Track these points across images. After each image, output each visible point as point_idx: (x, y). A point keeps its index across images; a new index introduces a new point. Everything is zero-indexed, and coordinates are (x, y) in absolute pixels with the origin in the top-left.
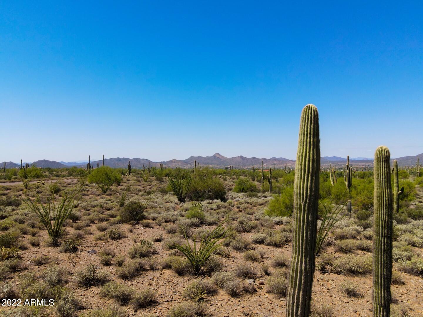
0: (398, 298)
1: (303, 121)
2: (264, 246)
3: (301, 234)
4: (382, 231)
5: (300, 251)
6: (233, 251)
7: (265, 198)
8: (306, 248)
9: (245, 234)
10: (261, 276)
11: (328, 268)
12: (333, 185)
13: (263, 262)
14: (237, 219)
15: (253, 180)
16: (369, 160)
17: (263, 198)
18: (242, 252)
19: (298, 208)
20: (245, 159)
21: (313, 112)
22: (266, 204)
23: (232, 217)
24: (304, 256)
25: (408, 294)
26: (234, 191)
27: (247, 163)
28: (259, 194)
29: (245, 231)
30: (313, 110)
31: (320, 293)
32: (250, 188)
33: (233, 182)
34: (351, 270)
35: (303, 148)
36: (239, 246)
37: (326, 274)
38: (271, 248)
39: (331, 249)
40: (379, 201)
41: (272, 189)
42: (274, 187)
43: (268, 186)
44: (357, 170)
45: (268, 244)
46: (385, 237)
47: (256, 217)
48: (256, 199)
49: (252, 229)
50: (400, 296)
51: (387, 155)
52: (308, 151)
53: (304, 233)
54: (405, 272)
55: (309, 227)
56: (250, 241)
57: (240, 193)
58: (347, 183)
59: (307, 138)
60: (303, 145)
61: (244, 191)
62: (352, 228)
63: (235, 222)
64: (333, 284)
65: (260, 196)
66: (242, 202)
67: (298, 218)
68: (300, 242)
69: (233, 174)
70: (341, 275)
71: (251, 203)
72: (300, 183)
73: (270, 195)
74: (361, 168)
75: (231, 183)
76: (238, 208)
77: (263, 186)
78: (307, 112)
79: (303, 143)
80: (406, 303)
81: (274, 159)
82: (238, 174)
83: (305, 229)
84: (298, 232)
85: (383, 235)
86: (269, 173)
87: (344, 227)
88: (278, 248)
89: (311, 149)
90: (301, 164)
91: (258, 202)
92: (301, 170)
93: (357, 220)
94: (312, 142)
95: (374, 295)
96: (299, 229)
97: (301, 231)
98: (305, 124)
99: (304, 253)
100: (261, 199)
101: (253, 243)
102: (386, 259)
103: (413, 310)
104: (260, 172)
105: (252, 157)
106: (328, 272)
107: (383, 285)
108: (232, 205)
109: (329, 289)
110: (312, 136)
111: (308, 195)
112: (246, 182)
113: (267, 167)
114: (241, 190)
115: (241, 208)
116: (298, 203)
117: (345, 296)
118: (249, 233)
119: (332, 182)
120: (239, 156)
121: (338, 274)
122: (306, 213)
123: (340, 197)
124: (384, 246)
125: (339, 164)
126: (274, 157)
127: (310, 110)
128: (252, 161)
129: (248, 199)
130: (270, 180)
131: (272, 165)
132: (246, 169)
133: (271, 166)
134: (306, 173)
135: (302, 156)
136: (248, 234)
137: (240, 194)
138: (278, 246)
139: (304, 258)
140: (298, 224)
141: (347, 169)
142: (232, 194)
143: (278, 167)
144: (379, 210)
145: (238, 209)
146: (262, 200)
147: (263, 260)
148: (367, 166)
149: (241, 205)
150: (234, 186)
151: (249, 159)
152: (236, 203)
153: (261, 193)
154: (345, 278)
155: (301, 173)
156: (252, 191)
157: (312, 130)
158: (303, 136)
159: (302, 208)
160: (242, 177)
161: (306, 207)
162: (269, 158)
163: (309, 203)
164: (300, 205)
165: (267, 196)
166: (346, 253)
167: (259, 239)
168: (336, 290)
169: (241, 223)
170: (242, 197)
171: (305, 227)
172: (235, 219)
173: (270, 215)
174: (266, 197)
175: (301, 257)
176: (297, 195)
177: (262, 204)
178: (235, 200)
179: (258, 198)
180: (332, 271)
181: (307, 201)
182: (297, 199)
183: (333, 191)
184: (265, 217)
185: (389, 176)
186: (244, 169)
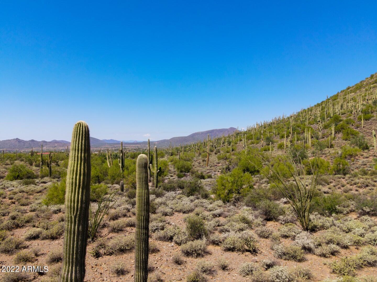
0: (154, 266)
1: (74, 137)
2: (39, 240)
3: (71, 246)
4: (142, 224)
5: (71, 261)
6: (2, 255)
7: (43, 184)
8: (76, 258)
9: (18, 230)
10: (33, 278)
11: (102, 251)
12: (109, 167)
13: (37, 260)
14: (9, 213)
15: (30, 165)
16: (138, 142)
17: (42, 184)
18: (12, 254)
19: (69, 221)
20: (21, 142)
21: (84, 129)
22: (45, 191)
23: (2, 212)
24: (74, 266)
25: (161, 259)
26: (6, 179)
27: (24, 145)
28: (37, 180)
29: (18, 226)
30: (84, 127)
31: (94, 279)
32: (26, 174)
33: (6, 169)
34: (121, 249)
35: (74, 163)
36: (9, 248)
37: (100, 258)
38: (47, 242)
39: (105, 231)
40: (140, 200)
41: (51, 174)
42: (54, 172)
43: (47, 171)
44: (129, 151)
45: (44, 238)
46: (143, 228)
47: (31, 208)
48: (33, 187)
49: (26, 223)
50: (156, 263)
51: (146, 162)
52: (79, 165)
53: (75, 244)
54: (160, 240)
55: (80, 238)
56: (23, 238)
57: (14, 181)
58: (120, 165)
59: (78, 154)
60: (75, 160)
61: (19, 178)
62: (123, 207)
63: (6, 218)
64: (105, 267)
65: (38, 183)
66: (16, 192)
67: (69, 231)
68: (71, 253)
69: (6, 159)
70: (112, 256)
71: (27, 192)
72: (71, 197)
73: (49, 180)
74: (132, 149)
75: (4, 170)
76: (11, 199)
77: (42, 171)
78: (79, 128)
79: (75, 158)
80: (160, 269)
81: (55, 142)
82: (12, 159)
83: (75, 240)
84: (68, 244)
85: (143, 227)
86: (49, 158)
87: (117, 207)
88: (54, 240)
89: (82, 164)
90: (73, 179)
91: (35, 190)
92: (72, 184)
93: (127, 198)
94: (83, 158)
95: (136, 277)
96: (70, 241)
97: (72, 242)
98: (76, 139)
99: (74, 263)
100: (38, 185)
101: (26, 240)
102: (145, 246)
103: (165, 274)
104: (39, 156)
105: (30, 140)
106: (101, 256)
107: (142, 268)
108: (4, 196)
109: (101, 274)
110: (83, 151)
111: (79, 207)
112: (21, 169)
113: (47, 150)
114: (16, 177)
115: (15, 199)
116: (68, 216)
117: (114, 277)
118: (23, 228)
119: (109, 164)
120: (14, 139)
121: (110, 256)
122: (77, 225)
123: (115, 178)
124: (143, 236)
125: (115, 146)
126: (55, 140)
127: (81, 127)
128: (30, 144)
129: (24, 188)
130: (50, 166)
131: (53, 147)
132: (23, 152)
133: (52, 149)
134: (77, 186)
135: (73, 170)
136: (21, 229)
137: (15, 183)
138: (55, 238)
139: (74, 268)
140: (69, 236)
141: (121, 153)
142: (4, 182)
143: (59, 149)
144: (140, 207)
145: (11, 201)
146: (39, 188)
147: (37, 258)
148: (136, 148)
149: (14, 195)
150: (6, 173)
151: (26, 142)
152: (9, 193)
153: (39, 179)
154: (115, 258)
155: (72, 186)
156: (29, 177)
157: (83, 146)
158: (74, 151)
159: (73, 220)
160: (17, 162)
161: (77, 219)
162: (50, 141)
163: (80, 215)
164: (71, 217)
165: (47, 181)
166: (118, 232)
167: (33, 234)
168: (108, 272)
169: (14, 218)
170: (16, 186)
171: (75, 238)
172: (6, 213)
173: (47, 204)
174: (45, 183)
175: (71, 268)
176: (68, 208)
177: (40, 192)
178: (7, 189)
179: (36, 185)
180: (105, 253)
181: (78, 213)
182: (68, 212)
183: (110, 172)
184: (42, 207)
185: (147, 179)
186: (21, 152)
